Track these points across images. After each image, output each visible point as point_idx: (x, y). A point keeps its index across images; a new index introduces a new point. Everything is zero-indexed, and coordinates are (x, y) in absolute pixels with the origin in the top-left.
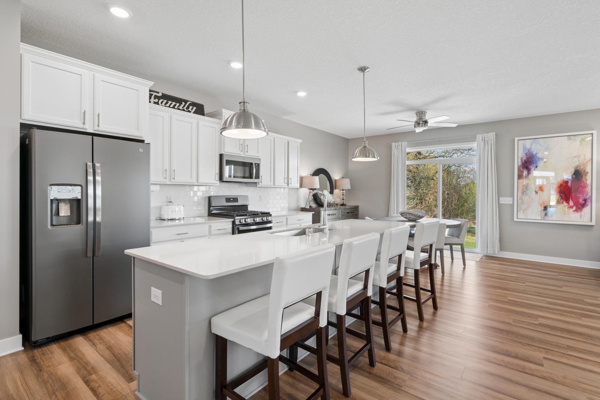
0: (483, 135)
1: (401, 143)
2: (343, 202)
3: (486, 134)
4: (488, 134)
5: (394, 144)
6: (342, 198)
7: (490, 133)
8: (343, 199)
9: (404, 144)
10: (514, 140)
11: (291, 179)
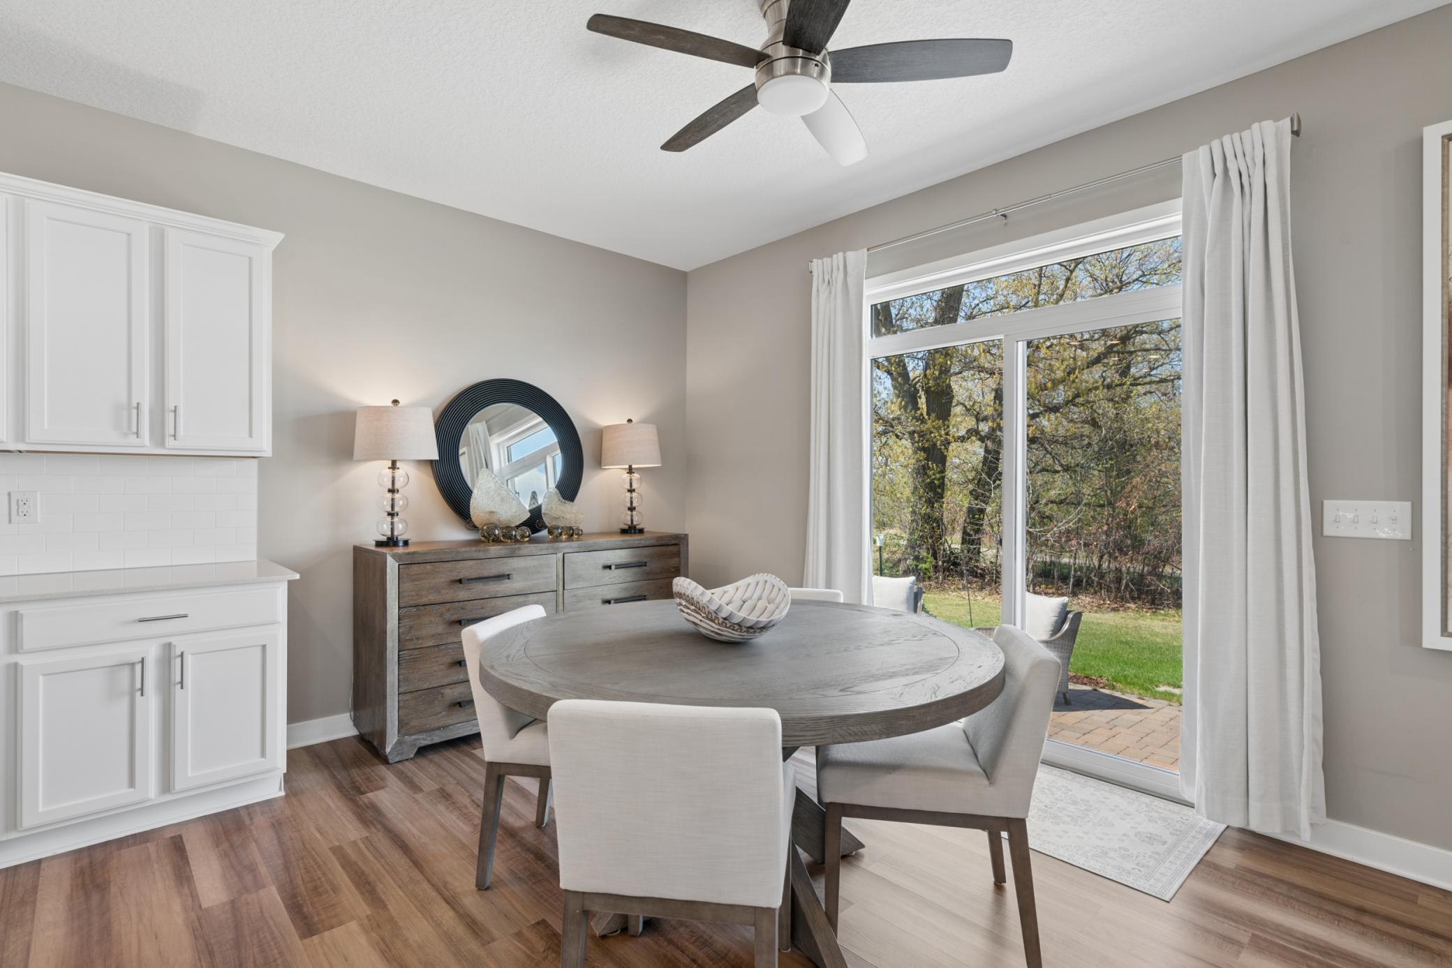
0: (1216, 144)
1: (841, 254)
2: (632, 521)
3: (1236, 136)
4: (1246, 134)
5: (816, 265)
6: (629, 505)
7: (1255, 126)
8: (632, 509)
9: (857, 258)
10: (1419, 144)
11: (175, 411)
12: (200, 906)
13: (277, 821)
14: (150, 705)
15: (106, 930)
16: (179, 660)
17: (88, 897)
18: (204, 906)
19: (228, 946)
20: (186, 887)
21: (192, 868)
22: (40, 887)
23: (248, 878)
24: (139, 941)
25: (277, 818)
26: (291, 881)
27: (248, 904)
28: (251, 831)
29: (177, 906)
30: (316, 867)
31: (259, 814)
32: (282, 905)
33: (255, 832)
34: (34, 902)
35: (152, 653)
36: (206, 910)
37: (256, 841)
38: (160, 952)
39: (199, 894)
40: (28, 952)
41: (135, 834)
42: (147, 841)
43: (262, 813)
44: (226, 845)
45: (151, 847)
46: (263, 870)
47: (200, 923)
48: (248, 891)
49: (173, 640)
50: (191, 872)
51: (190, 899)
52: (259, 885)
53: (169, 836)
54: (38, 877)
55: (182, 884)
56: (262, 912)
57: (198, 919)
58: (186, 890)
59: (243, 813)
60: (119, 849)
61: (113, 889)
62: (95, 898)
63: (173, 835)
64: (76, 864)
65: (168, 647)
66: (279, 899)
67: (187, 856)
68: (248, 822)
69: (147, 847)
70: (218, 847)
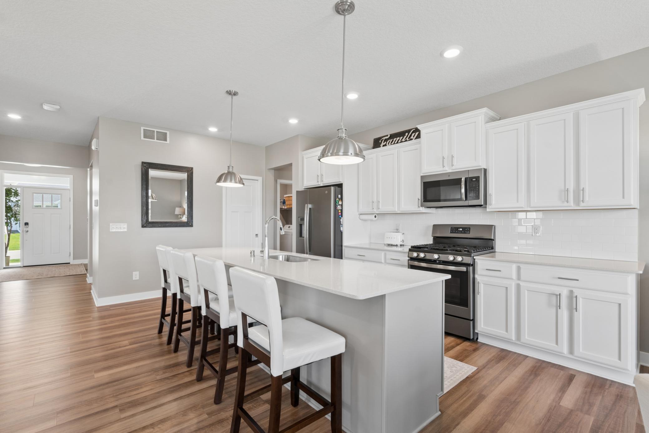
11: (583, 190)
12: (559, 403)
13: (621, 395)
14: (564, 314)
15: (527, 388)
16: (575, 298)
17: (530, 375)
18: (561, 404)
19: (556, 423)
20: (561, 393)
21: (569, 388)
22: (521, 364)
23: (586, 407)
24: (532, 399)
25: (622, 394)
26: (603, 422)
27: (577, 415)
28: (605, 391)
29: (552, 397)
30: (621, 425)
31: (615, 387)
32: (590, 427)
33: (606, 393)
34: (517, 367)
35: (565, 293)
36: (560, 405)
37: (603, 396)
38: (534, 407)
39: (563, 399)
40: (505, 379)
41: (561, 365)
42: (562, 370)
43: (617, 388)
44: (589, 390)
45: (562, 372)
46: (595, 409)
47: (554, 408)
48: (581, 411)
49: (574, 290)
50: (567, 390)
51: (558, 398)
52: (588, 413)
53: (571, 373)
54: (523, 361)
55: (560, 391)
56: (579, 422)
57: (555, 406)
58: (560, 394)
59: (608, 383)
60: (551, 367)
61: (539, 378)
62: (532, 377)
63: (573, 373)
64: (536, 363)
65: (571, 292)
66: (591, 424)
67: (571, 384)
68: (607, 387)
69: (561, 372)
70: (585, 388)
